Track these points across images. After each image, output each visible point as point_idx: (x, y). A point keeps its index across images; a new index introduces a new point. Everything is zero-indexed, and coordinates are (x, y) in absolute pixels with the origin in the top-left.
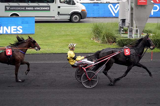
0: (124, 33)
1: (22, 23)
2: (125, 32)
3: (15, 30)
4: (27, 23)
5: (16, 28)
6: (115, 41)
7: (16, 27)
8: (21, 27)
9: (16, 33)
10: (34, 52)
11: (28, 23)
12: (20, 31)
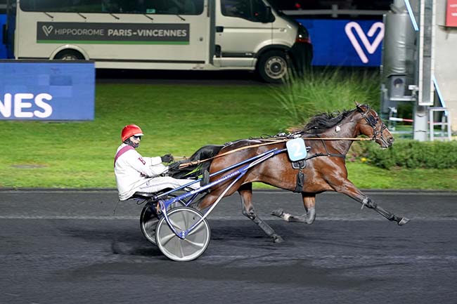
0: (398, 122)
1: (52, 84)
2: (401, 120)
3: (28, 105)
4: (68, 82)
5: (32, 101)
6: (367, 149)
7: (30, 96)
8: (49, 97)
9: (29, 115)
10: (91, 183)
11: (70, 83)
12: (42, 110)
